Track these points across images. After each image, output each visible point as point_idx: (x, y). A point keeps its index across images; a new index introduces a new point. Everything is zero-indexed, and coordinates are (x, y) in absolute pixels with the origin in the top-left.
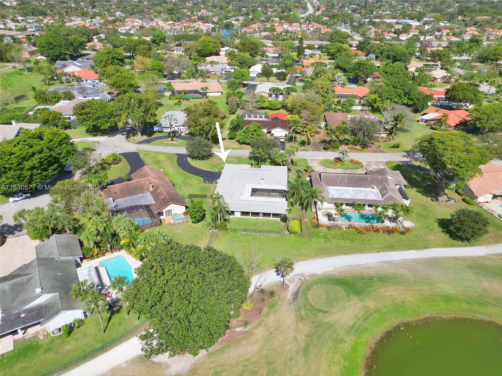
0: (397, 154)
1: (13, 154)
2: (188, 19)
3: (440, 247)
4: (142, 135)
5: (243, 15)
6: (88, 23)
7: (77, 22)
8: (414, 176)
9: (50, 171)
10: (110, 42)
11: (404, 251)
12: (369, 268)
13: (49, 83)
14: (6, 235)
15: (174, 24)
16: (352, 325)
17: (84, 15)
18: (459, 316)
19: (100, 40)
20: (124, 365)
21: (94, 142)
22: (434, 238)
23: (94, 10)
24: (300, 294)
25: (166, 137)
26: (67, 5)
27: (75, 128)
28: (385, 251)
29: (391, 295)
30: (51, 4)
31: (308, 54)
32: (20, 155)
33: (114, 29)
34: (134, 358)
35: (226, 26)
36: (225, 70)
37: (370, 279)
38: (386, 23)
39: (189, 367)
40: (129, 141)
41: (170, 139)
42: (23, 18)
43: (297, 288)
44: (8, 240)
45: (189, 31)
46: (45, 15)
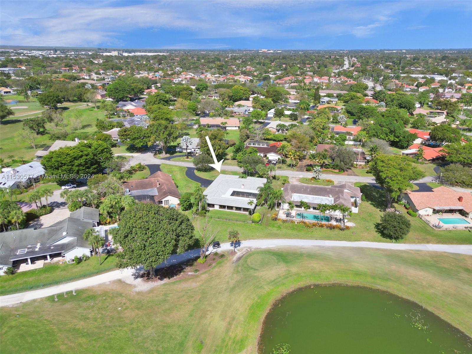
0: (369, 177)
1: (69, 155)
2: (232, 73)
3: (370, 241)
4: (166, 153)
5: (282, 70)
6: (151, 75)
7: (144, 74)
8: (375, 194)
9: (91, 169)
10: (163, 89)
11: (338, 241)
12: (304, 248)
13: (110, 117)
14: (55, 208)
15: (219, 76)
16: (273, 280)
17: (150, 70)
18: (362, 285)
19: (156, 88)
20: (109, 283)
21: (129, 156)
22: (367, 235)
23: (160, 66)
24: (242, 259)
25: (183, 156)
26: (140, 63)
27: (119, 147)
28: (322, 240)
29: (313, 266)
30: (128, 62)
31: (326, 101)
32: (73, 156)
33: (170, 79)
34: (115, 280)
35: (264, 78)
36: (249, 111)
37: (300, 255)
38: (411, 77)
39: (149, 289)
40: (155, 157)
41: (186, 157)
42: (104, 72)
43: (242, 254)
44: (55, 211)
45: (230, 82)
46: (121, 69)
